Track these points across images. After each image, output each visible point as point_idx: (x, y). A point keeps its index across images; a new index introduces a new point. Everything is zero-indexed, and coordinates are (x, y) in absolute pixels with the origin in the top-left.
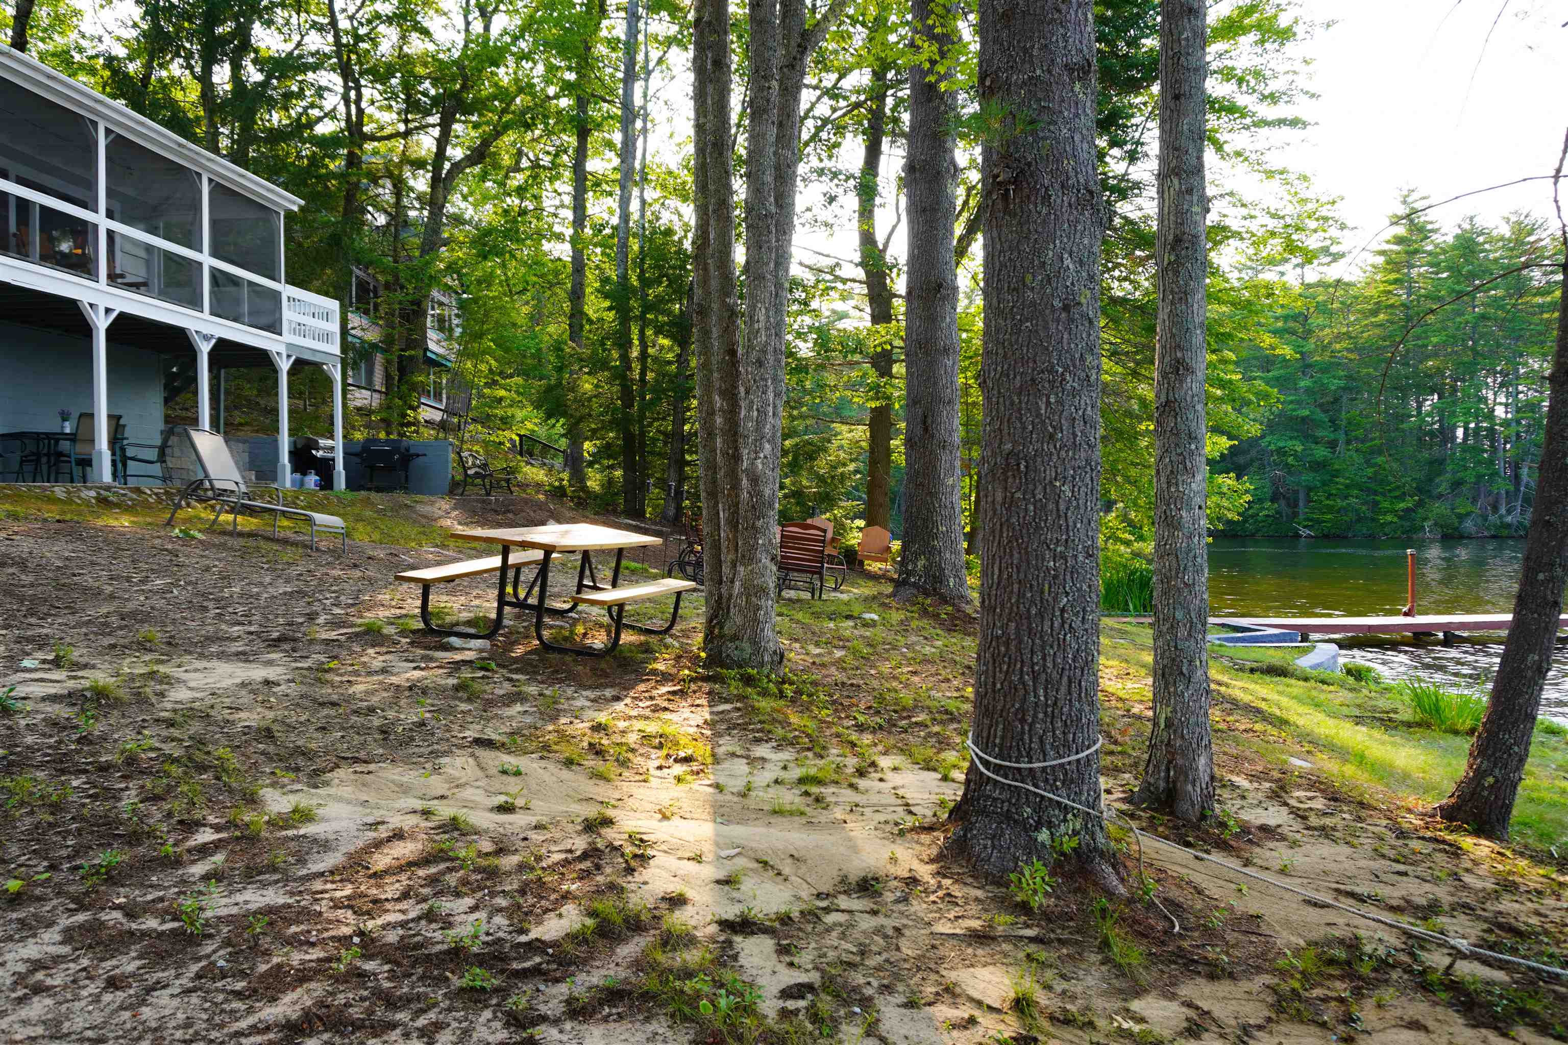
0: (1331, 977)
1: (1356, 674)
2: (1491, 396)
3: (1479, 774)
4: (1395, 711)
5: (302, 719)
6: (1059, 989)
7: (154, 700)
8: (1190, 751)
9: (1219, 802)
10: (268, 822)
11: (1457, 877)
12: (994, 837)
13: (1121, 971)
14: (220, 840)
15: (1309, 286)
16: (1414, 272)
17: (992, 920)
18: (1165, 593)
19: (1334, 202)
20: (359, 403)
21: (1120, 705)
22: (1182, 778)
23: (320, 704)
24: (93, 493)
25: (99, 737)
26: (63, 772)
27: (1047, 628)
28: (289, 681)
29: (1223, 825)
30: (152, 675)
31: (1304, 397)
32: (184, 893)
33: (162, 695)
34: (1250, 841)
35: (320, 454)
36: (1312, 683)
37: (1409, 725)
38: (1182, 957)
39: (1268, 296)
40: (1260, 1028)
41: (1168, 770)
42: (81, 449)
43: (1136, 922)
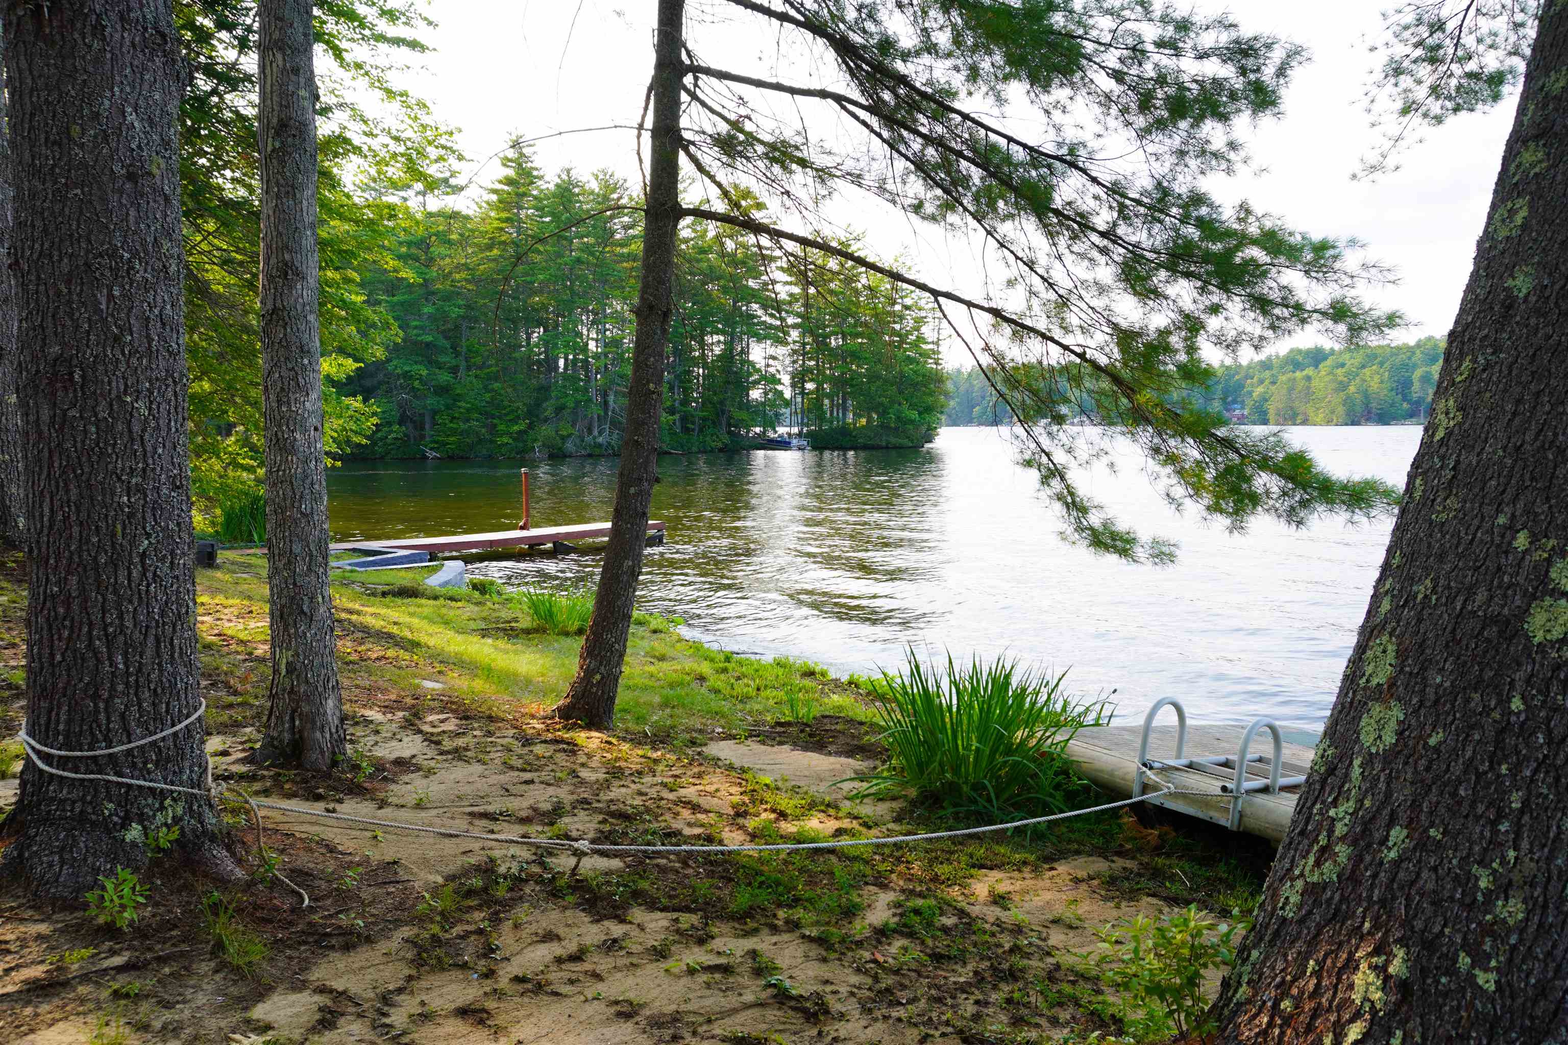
0: (470, 909)
1: (481, 588)
2: (585, 332)
3: (588, 673)
4: (516, 620)
6: (157, 1024)
8: (315, 697)
9: (352, 742)
11: (574, 773)
12: (62, 849)
13: (237, 973)
15: (430, 215)
16: (523, 213)
17: (62, 958)
18: (278, 525)
19: (451, 133)
21: (240, 649)
22: (309, 726)
27: (122, 579)
29: (356, 768)
31: (427, 323)
34: (385, 779)
36: (441, 601)
37: (527, 632)
38: (312, 934)
39: (392, 217)
40: (400, 991)
41: (292, 720)
43: (257, 907)
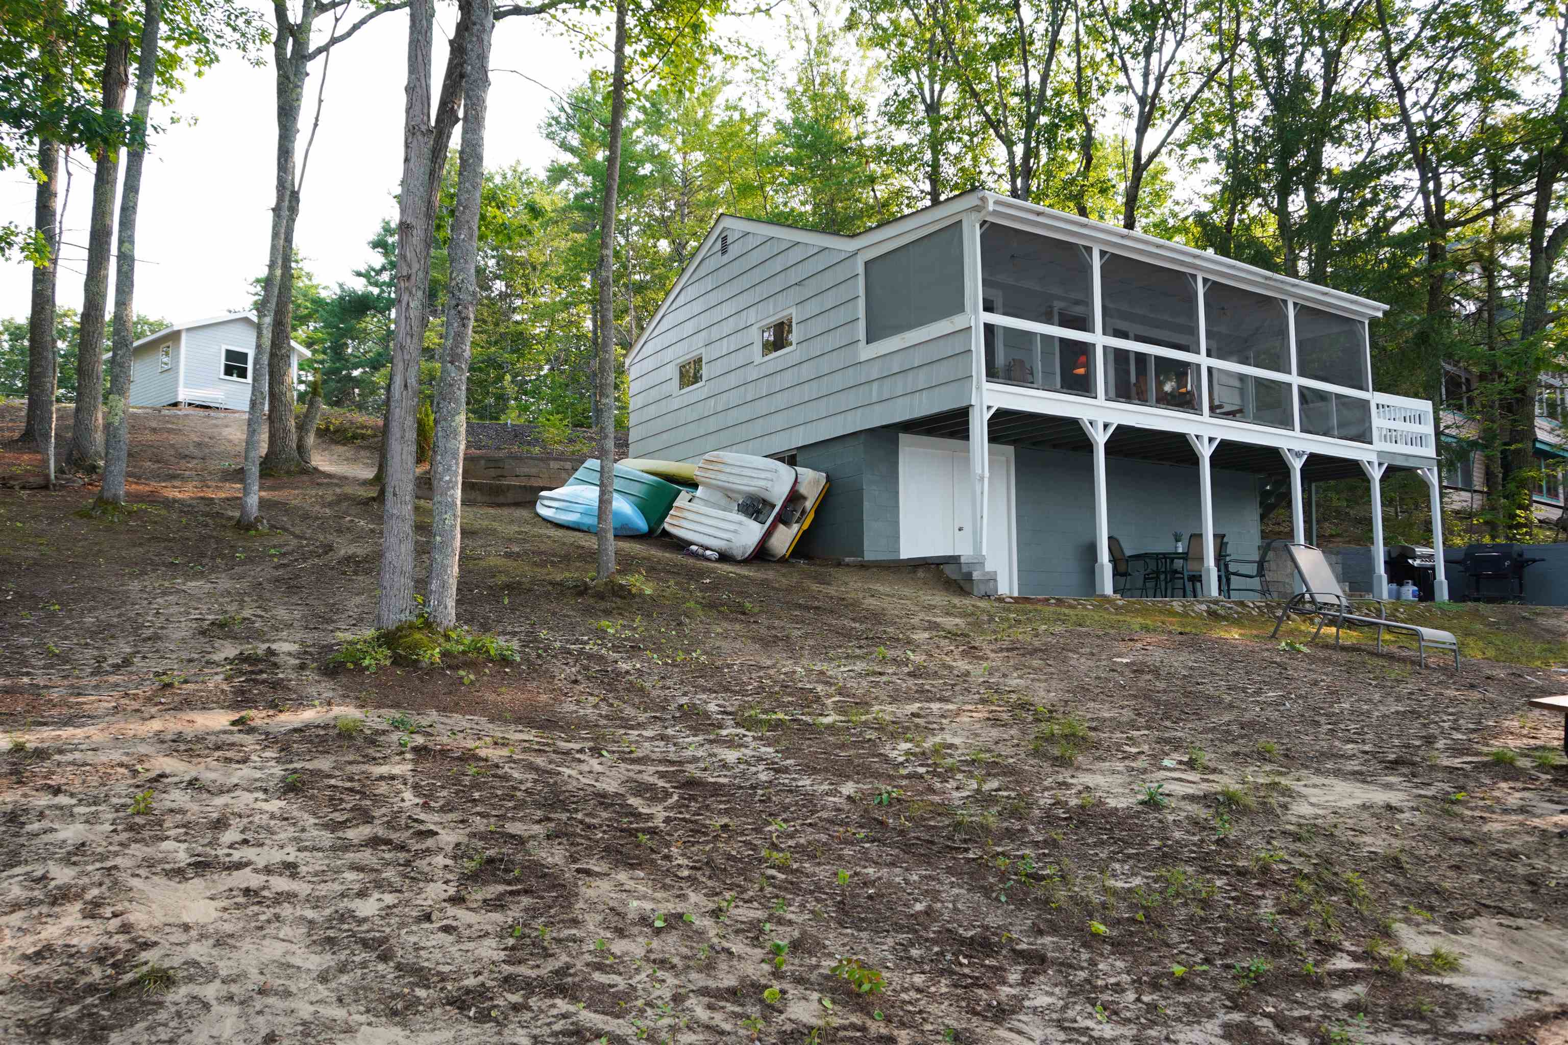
5: (1433, 853)
7: (1279, 811)
10: (1407, 962)
14: (1359, 970)
20: (1456, 506)
23: (1451, 839)
24: (1204, 607)
25: (1235, 841)
26: (1207, 870)
28: (1413, 809)
30: (1274, 786)
32: (1329, 1018)
33: (1285, 807)
35: (1417, 563)
42: (1192, 566)
